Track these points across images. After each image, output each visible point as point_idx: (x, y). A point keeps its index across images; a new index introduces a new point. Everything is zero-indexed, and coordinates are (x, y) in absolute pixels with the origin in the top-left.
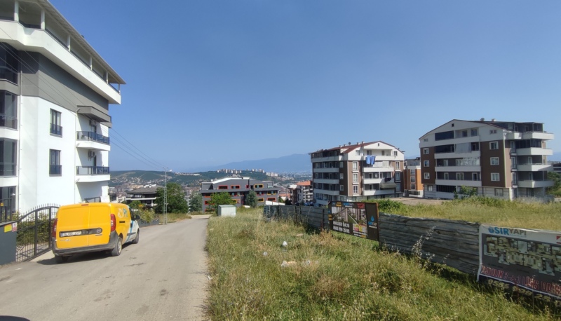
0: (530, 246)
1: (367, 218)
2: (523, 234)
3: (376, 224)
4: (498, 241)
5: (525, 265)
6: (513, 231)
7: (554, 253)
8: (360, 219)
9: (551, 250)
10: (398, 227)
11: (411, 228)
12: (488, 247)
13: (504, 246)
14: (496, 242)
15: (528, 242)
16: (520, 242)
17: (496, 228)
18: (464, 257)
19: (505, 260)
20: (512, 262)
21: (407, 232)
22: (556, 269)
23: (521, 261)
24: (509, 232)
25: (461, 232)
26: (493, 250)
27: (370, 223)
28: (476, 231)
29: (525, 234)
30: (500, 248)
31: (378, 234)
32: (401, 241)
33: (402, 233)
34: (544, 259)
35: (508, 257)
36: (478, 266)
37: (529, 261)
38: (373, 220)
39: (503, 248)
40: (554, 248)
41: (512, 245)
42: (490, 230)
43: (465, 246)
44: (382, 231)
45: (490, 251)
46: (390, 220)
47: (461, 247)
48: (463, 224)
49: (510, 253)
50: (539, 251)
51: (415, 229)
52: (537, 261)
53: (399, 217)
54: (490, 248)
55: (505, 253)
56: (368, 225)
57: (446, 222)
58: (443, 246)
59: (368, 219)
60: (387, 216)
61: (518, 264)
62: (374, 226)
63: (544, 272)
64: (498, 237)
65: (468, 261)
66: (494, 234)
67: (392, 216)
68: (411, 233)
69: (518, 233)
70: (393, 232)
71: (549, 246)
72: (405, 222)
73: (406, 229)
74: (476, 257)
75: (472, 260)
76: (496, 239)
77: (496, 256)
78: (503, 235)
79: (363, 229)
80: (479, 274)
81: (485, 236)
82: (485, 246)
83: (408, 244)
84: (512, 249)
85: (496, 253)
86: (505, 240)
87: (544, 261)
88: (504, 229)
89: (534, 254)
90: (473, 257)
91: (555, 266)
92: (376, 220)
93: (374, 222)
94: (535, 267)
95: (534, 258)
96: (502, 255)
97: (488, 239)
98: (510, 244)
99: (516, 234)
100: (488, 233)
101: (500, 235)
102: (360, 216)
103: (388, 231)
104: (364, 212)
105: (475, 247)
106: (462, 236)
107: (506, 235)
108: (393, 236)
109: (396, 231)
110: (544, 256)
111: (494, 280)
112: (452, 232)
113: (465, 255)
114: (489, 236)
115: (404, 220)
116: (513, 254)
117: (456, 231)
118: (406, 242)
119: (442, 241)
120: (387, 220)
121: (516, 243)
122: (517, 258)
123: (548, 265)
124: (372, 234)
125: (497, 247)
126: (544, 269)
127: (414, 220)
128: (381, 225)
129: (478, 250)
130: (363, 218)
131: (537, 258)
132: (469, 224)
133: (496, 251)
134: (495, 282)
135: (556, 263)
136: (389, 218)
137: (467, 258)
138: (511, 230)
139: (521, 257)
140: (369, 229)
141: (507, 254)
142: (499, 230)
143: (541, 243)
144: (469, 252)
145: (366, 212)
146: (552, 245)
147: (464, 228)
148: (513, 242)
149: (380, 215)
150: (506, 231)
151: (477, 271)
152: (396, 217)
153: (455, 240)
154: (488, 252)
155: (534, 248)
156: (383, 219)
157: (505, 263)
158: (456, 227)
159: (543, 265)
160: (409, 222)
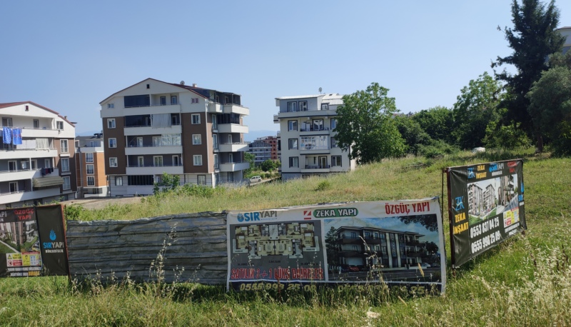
0: (280, 229)
1: (40, 237)
2: (274, 215)
3: (61, 244)
4: (248, 231)
5: (277, 253)
6: (264, 215)
7: (302, 231)
8: (25, 241)
9: (300, 228)
10: (105, 240)
11: (129, 238)
12: (237, 241)
13: (255, 235)
14: (246, 233)
15: (279, 224)
16: (271, 227)
17: (245, 214)
18: (209, 264)
19: (256, 253)
20: (264, 254)
21: (122, 246)
22: (305, 250)
23: (272, 250)
24: (260, 217)
25: (203, 228)
26: (243, 244)
27: (46, 245)
28: (222, 223)
29: (276, 216)
30: (251, 239)
31: (67, 261)
32: (112, 264)
33: (114, 250)
34: (294, 241)
35: (260, 248)
36: (226, 271)
37: (281, 248)
38: (53, 237)
39: (253, 238)
40: (302, 226)
41: (263, 232)
42: (240, 218)
43: (209, 247)
44: (73, 256)
45: (240, 246)
46: (90, 232)
47: (205, 250)
48: (207, 217)
49: (261, 243)
50: (289, 232)
51: (136, 238)
52: (288, 245)
53: (107, 224)
54: (239, 242)
55: (256, 244)
56: (42, 250)
57: (183, 218)
58: (181, 255)
59: (43, 239)
60: (86, 225)
61: (269, 254)
62: (56, 248)
63: (294, 257)
64: (248, 226)
65: (214, 267)
66: (244, 222)
67: (94, 224)
68: (130, 246)
69: (268, 215)
70: (97, 251)
71: (297, 224)
72: (118, 230)
73: (120, 241)
74: (224, 259)
75: (219, 264)
76: (245, 229)
77: (246, 251)
78: (254, 222)
79: (33, 259)
80: (228, 281)
81: (234, 227)
82: (234, 241)
83: (124, 267)
84: (263, 238)
85: (246, 248)
86: (256, 228)
87: (293, 243)
88: (255, 213)
89: (285, 238)
90: (220, 261)
91: (304, 246)
92: (61, 237)
93: (57, 240)
94: (285, 254)
95: (285, 242)
96: (253, 248)
97: (238, 231)
98: (261, 231)
99: (267, 217)
100: (237, 222)
101: (250, 222)
102: (24, 235)
103: (85, 252)
104: (33, 226)
105: (222, 246)
106: (205, 234)
107: (257, 221)
108: (98, 259)
109: (103, 248)
110: (295, 237)
111: (246, 283)
112: (192, 231)
113: (210, 260)
114: (238, 226)
115: (116, 226)
116: (264, 243)
117: (197, 228)
118: (122, 264)
119: (178, 247)
120: (84, 233)
121: (267, 229)
122: (269, 248)
123: (297, 246)
124: (53, 265)
125: (248, 239)
126: (294, 253)
127: (134, 223)
128: (73, 244)
129: (226, 248)
130: (31, 239)
131: (288, 242)
132: (213, 215)
133: (246, 245)
134: (248, 285)
135: (304, 243)
136: (87, 229)
137: (213, 264)
138: (262, 214)
139: (272, 244)
140: (45, 257)
141: (258, 244)
142: (249, 216)
143: (290, 223)
144: (214, 254)
145: (37, 227)
146: (300, 223)
147: (208, 222)
148: (264, 228)
149: (69, 226)
150: (256, 216)
151: (225, 278)
152: (100, 225)
153: (197, 242)
154: (237, 248)
155: (285, 231)
156: (76, 232)
157: (257, 258)
158: (196, 223)
159: (293, 248)
160: (124, 229)
